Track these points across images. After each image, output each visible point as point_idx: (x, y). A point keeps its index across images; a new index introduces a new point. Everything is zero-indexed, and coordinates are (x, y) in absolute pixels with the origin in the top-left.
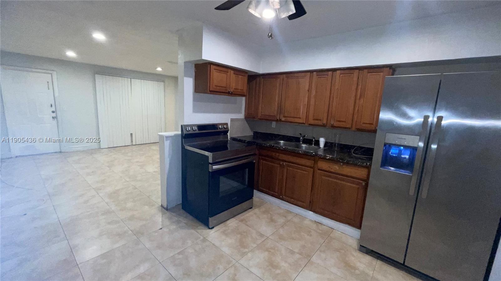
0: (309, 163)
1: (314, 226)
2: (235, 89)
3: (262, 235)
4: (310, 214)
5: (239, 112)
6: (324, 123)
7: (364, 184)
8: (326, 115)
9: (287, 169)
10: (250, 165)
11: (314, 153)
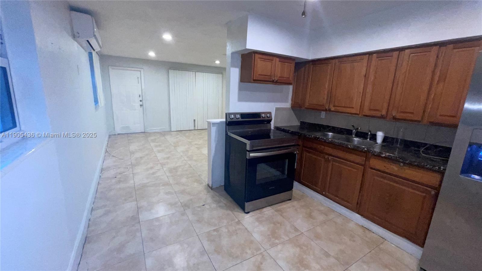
0: (359, 159)
1: (360, 231)
2: (280, 77)
3: (296, 230)
4: (357, 218)
5: (286, 101)
6: (383, 114)
7: (433, 193)
8: (385, 105)
9: (332, 165)
10: (291, 157)
11: (365, 149)
